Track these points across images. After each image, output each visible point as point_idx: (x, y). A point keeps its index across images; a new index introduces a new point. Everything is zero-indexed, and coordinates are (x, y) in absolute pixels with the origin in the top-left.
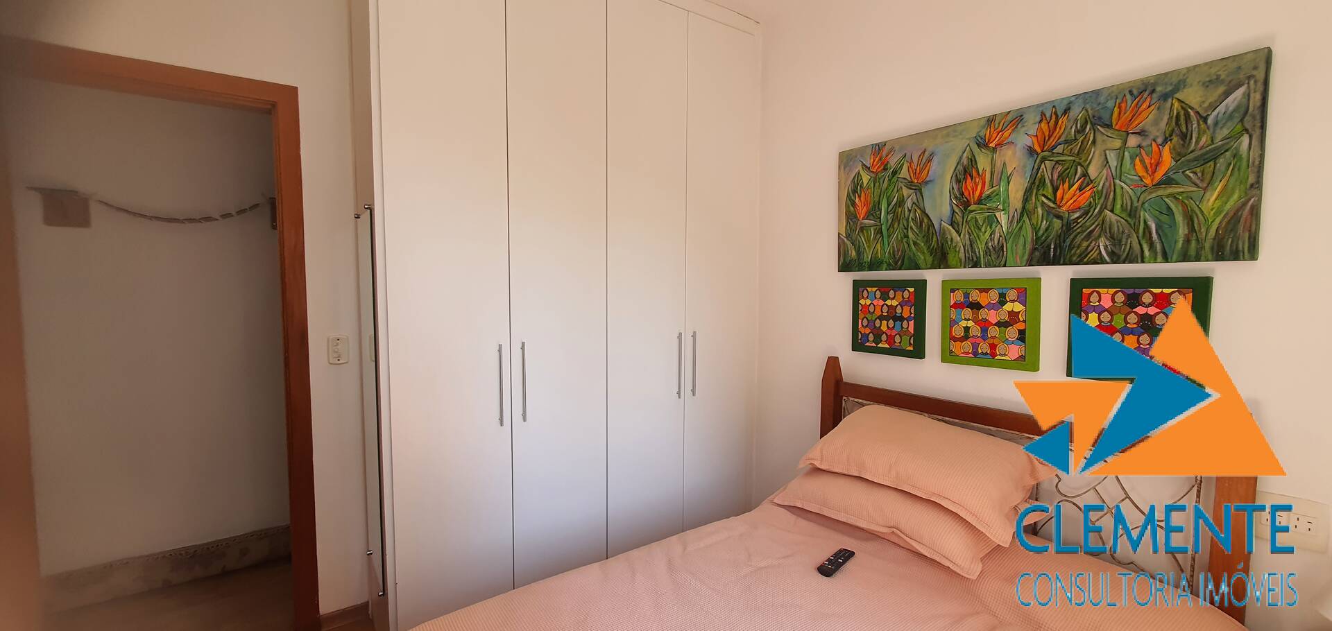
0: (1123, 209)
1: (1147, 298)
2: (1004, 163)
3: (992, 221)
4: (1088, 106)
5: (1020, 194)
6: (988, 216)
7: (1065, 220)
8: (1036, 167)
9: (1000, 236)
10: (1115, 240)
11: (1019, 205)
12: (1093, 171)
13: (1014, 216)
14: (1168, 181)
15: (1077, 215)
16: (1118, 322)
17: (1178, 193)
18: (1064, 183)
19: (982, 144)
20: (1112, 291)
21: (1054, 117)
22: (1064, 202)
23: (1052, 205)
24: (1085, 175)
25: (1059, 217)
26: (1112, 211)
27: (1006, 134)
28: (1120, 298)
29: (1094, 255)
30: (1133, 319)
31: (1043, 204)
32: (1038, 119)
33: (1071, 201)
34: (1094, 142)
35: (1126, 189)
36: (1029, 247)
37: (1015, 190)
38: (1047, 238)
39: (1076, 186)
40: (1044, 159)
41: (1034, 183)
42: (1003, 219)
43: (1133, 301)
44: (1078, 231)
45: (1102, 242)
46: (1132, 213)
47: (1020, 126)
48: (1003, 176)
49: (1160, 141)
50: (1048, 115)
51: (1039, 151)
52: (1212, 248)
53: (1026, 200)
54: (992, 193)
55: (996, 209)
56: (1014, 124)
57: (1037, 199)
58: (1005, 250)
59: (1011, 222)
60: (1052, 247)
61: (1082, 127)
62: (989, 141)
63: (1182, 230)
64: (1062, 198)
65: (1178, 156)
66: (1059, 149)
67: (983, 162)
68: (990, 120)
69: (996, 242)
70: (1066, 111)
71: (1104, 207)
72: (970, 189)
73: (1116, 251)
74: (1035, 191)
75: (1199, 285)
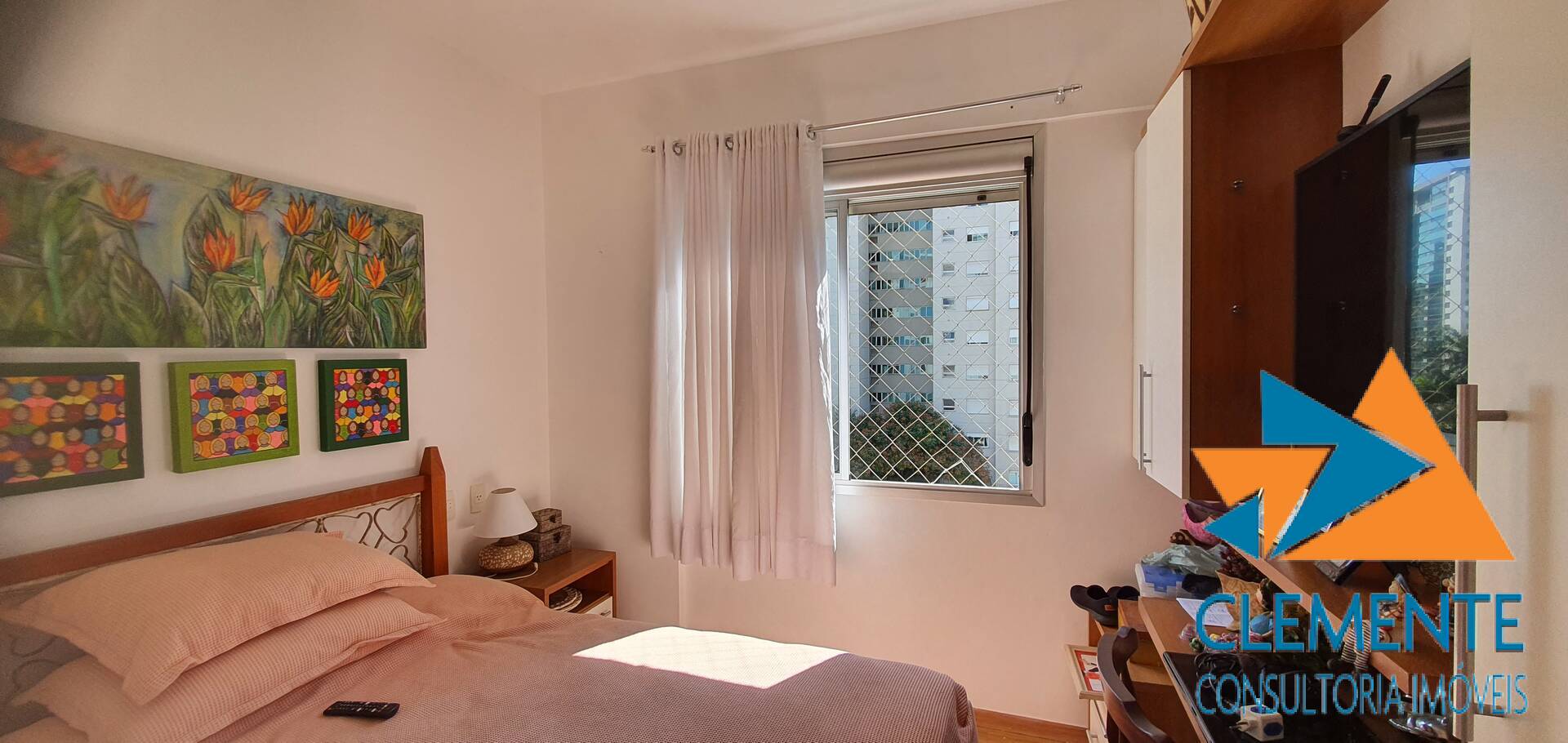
0: (361, 304)
1: (376, 376)
2: (256, 234)
3: (245, 295)
4: (329, 207)
5: (277, 271)
6: (241, 288)
7: (319, 306)
8: (290, 248)
9: (257, 313)
10: (357, 329)
11: (276, 283)
12: (338, 265)
13: (271, 293)
14: (384, 288)
15: (328, 303)
16: (360, 398)
17: (391, 298)
18: (316, 270)
19: (228, 203)
20: (354, 371)
21: (302, 205)
22: (317, 288)
23: (308, 289)
24: (332, 268)
25: (315, 303)
26: (353, 304)
27: (257, 201)
28: (360, 376)
29: (342, 340)
30: (368, 393)
31: (299, 287)
32: (288, 199)
33: (323, 289)
34: (337, 241)
35: (361, 287)
36: (287, 328)
37: (272, 265)
38: (304, 322)
39: (326, 276)
40: (296, 243)
41: (289, 263)
42: (259, 295)
43: (368, 378)
44: (331, 316)
45: (348, 329)
46: (366, 307)
47: (269, 199)
48: (254, 247)
49: (378, 255)
50: (297, 199)
51: (292, 233)
52: (409, 339)
53: (282, 279)
54: (245, 262)
55: (250, 282)
56: (262, 195)
57: (293, 280)
58: (262, 329)
59: (268, 300)
60: (310, 329)
61: (326, 223)
62: (235, 202)
63: (394, 326)
64: (316, 285)
65: (389, 271)
66: (310, 237)
67: (230, 224)
68: (235, 178)
69: (252, 319)
70: (313, 203)
71: (347, 300)
73: (358, 337)
74: (290, 275)
75: (401, 366)
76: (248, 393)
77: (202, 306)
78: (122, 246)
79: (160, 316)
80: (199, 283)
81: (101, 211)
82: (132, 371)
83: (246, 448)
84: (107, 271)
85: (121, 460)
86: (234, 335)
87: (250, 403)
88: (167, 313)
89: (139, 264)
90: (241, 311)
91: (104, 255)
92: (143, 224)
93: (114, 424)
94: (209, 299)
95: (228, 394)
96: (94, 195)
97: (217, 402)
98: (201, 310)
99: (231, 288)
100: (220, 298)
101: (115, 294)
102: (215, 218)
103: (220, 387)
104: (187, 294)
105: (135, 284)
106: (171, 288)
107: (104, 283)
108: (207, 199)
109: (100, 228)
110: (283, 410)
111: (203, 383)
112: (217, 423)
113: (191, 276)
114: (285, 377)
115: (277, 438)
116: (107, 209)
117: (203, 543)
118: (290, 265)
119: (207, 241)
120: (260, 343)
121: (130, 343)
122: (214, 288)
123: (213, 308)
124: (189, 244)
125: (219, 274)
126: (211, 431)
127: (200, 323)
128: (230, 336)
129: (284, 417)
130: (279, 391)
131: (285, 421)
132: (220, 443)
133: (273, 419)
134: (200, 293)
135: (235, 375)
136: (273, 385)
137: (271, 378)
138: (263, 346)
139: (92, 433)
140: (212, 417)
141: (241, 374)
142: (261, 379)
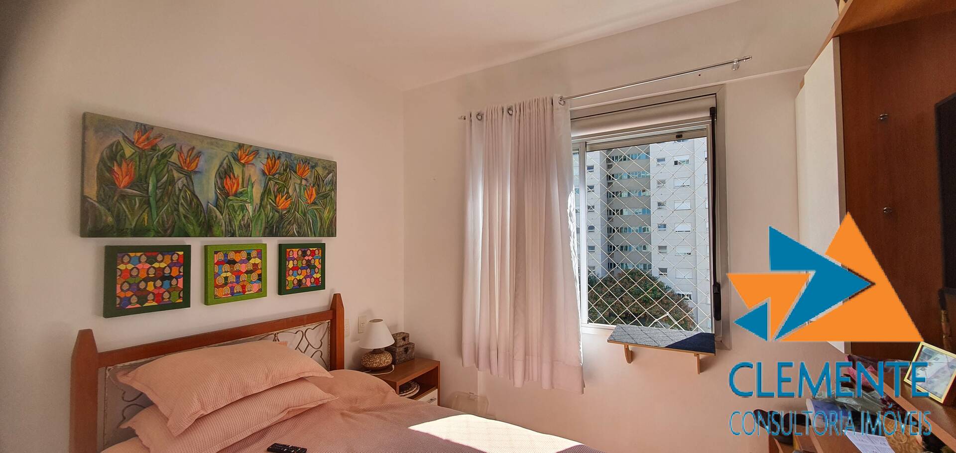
0: (302, 212)
1: (309, 253)
2: (250, 176)
3: (243, 208)
4: (287, 159)
5: (259, 195)
6: (241, 205)
7: (280, 214)
8: (266, 182)
9: (248, 218)
10: (300, 227)
11: (259, 202)
12: (290, 191)
13: (256, 208)
14: (314, 203)
15: (285, 212)
16: (300, 265)
17: (318, 209)
18: (279, 194)
19: (237, 159)
20: (297, 249)
21: (274, 158)
22: (280, 204)
23: (274, 205)
24: (288, 193)
25: (278, 212)
26: (298, 212)
27: (251, 158)
28: (300, 253)
29: (291, 232)
30: (304, 262)
31: (270, 203)
32: (266, 156)
33: (283, 204)
34: (291, 178)
35: (303, 205)
36: (264, 225)
37: (257, 192)
38: (272, 222)
39: (284, 197)
40: (270, 179)
41: (265, 191)
42: (250, 208)
43: (304, 254)
44: (286, 220)
45: (295, 226)
46: (305, 214)
47: (257, 156)
48: (248, 182)
49: (312, 185)
50: (271, 156)
51: (268, 174)
52: (327, 232)
53: (262, 200)
54: (243, 191)
55: (246, 201)
56: (254, 154)
57: (267, 199)
58: (251, 226)
59: (254, 211)
60: (275, 227)
61: (286, 168)
62: (240, 158)
63: (319, 224)
64: (279, 202)
65: (317, 193)
66: (277, 176)
67: (237, 170)
68: (241, 146)
69: (246, 222)
70: (279, 158)
71: (295, 210)
72: (229, 185)
73: (300, 231)
74: (266, 196)
75: (322, 247)
76: (242, 262)
77: (222, 215)
78: (186, 184)
79: (201, 221)
80: (222, 203)
81: (176, 166)
82: (187, 249)
83: (240, 292)
84: (178, 198)
85: (180, 297)
86: (237, 230)
87: (243, 268)
88: (205, 219)
89: (193, 193)
90: (240, 217)
91: (177, 189)
92: (196, 172)
93: (177, 278)
94: (226, 212)
95: (232, 262)
96: (174, 158)
97: (227, 267)
98: (221, 217)
99: (236, 205)
100: (231, 211)
101: (181, 209)
102: (230, 168)
103: (229, 258)
104: (215, 208)
105: (191, 203)
106: (208, 205)
107: (176, 204)
108: (227, 158)
109: (176, 175)
110: (259, 272)
111: (220, 257)
112: (226, 278)
113: (217, 199)
114: (261, 253)
115: (256, 287)
116: (180, 166)
117: (217, 345)
118: (266, 192)
119: (226, 181)
120: (249, 235)
121: (187, 235)
122: (228, 205)
123: (227, 216)
124: (217, 182)
125: (231, 198)
126: (223, 282)
127: (220, 224)
128: (235, 231)
129: (260, 275)
130: (257, 261)
131: (260, 278)
132: (227, 290)
133: (254, 276)
134: (221, 207)
135: (236, 252)
136: (255, 257)
137: (254, 253)
138: (251, 236)
139: (167, 282)
140: (224, 275)
141: (239, 252)
142: (249, 254)
